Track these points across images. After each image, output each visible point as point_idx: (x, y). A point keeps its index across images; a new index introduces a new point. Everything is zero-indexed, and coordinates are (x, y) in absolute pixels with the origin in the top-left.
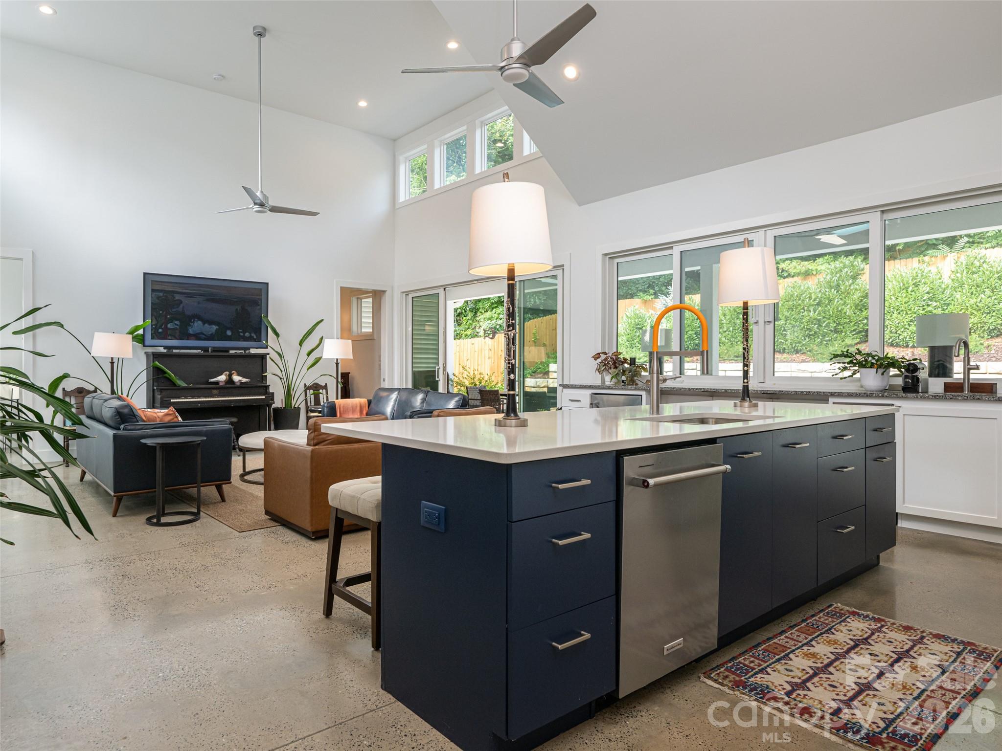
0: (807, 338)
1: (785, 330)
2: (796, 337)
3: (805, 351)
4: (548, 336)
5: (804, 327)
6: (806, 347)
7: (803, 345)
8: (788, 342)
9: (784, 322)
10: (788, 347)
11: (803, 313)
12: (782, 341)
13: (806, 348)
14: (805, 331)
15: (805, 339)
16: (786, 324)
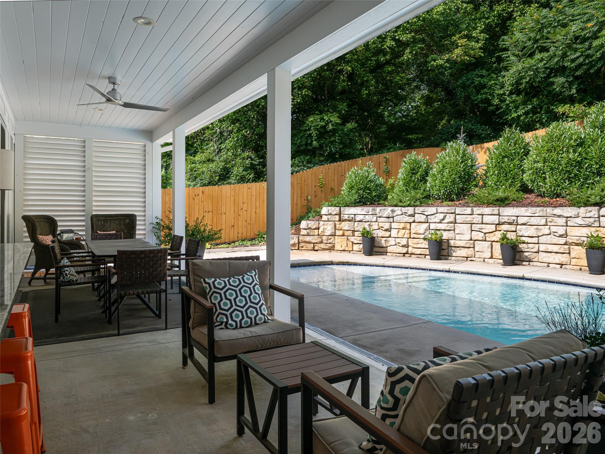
0: (567, 181)
1: (544, 173)
2: (555, 180)
3: (565, 195)
4: (336, 182)
5: (563, 169)
6: (566, 190)
7: (563, 188)
8: (548, 186)
9: (542, 165)
10: (547, 191)
11: (562, 154)
12: (542, 184)
13: (566, 192)
14: (565, 174)
15: (565, 182)
16: (544, 167)
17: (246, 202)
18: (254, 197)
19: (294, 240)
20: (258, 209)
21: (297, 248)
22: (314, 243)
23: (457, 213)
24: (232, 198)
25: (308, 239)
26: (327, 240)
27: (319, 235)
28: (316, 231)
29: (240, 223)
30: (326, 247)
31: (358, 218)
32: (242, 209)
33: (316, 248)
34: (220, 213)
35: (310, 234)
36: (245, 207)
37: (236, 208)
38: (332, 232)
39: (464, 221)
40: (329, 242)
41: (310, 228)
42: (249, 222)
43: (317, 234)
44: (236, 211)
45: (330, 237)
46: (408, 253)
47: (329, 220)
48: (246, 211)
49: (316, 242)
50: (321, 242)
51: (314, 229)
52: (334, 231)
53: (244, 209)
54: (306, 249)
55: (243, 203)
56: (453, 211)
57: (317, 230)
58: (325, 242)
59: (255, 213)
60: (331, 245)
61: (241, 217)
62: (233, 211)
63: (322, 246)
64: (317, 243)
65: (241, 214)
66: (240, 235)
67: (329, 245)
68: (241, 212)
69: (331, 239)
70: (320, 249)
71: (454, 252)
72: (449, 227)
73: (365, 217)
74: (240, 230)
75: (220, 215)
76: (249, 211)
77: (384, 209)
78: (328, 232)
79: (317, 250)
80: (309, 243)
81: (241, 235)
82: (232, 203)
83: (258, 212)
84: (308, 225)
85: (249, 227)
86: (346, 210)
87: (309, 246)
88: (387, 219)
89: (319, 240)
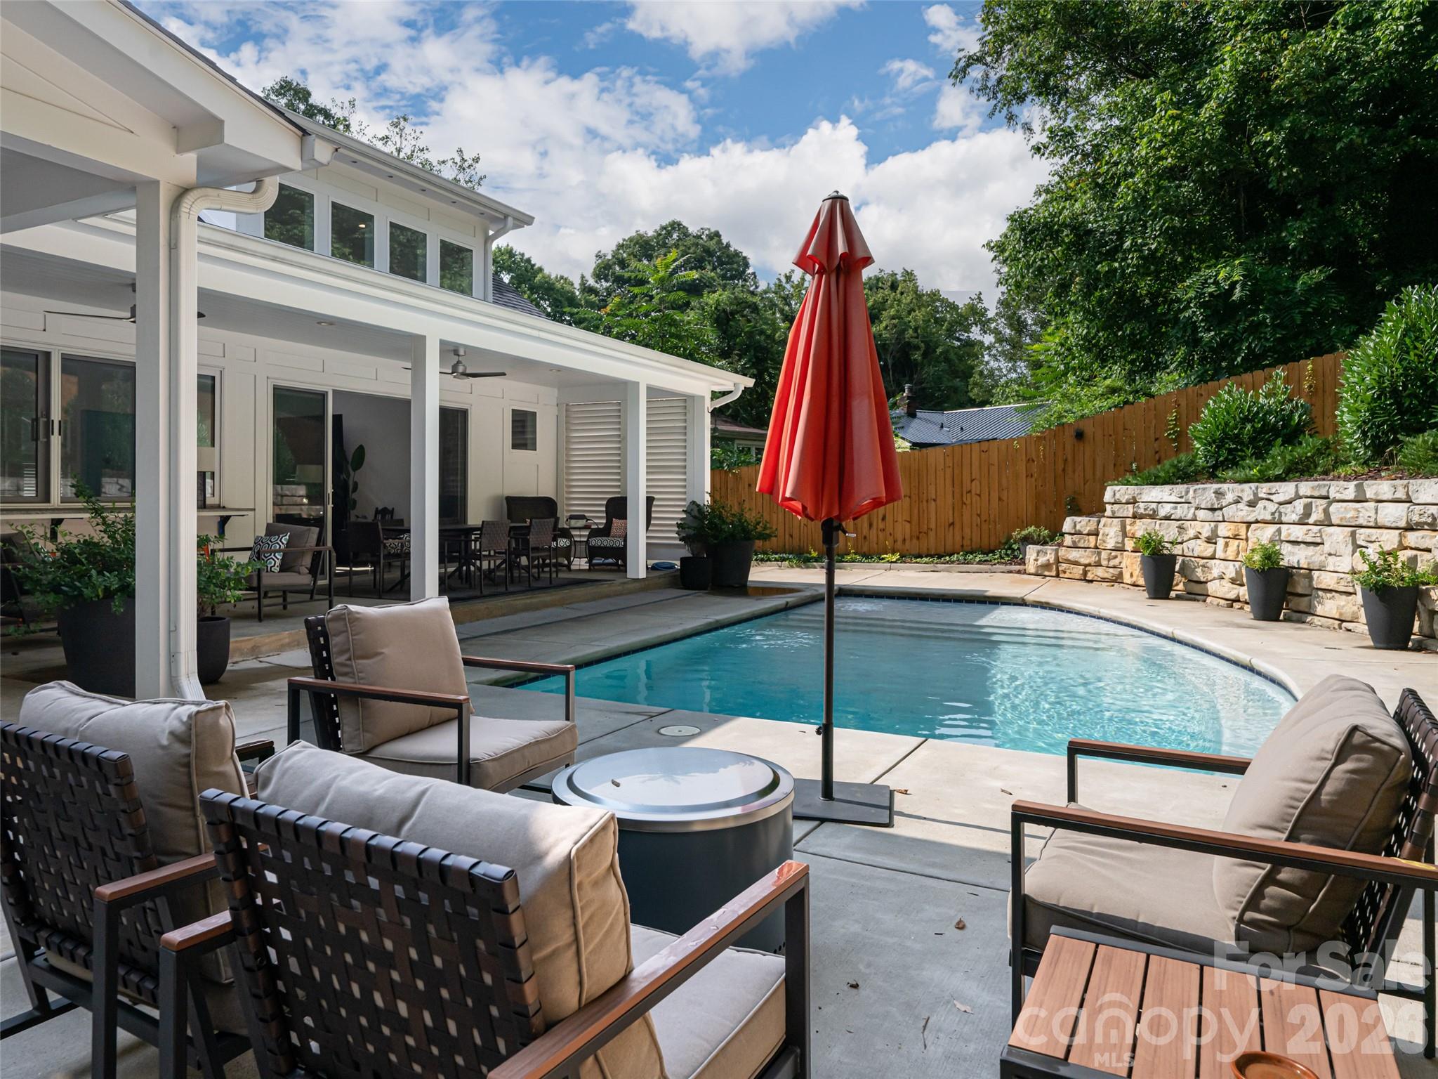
17: (978, 477)
18: (995, 468)
19: (1048, 557)
20: (1005, 493)
21: (1054, 573)
22: (1086, 566)
23: (1332, 495)
24: (949, 471)
25: (1074, 555)
26: (1109, 560)
27: (1096, 547)
28: (1092, 539)
29: (966, 518)
30: (1106, 575)
31: (1164, 510)
32: (970, 492)
33: (1090, 577)
34: (925, 499)
35: (1080, 545)
36: (975, 487)
37: (957, 490)
38: (1117, 543)
39: (1341, 519)
40: (1111, 564)
41: (1080, 533)
42: (984, 517)
43: (1092, 545)
44: (957, 496)
45: (1114, 553)
46: (1239, 601)
47: (1117, 515)
48: (979, 495)
49: (1087, 562)
50: (1098, 564)
51: (1088, 535)
52: (1120, 540)
53: (973, 492)
54: (1070, 576)
55: (972, 481)
56: (1324, 493)
57: (1094, 537)
58: (1104, 563)
59: (1000, 499)
60: (1116, 571)
61: (969, 507)
62: (951, 496)
63: (1100, 572)
64: (1089, 565)
65: (968, 502)
66: (967, 542)
67: (1111, 570)
68: (967, 499)
69: (1116, 557)
70: (1096, 578)
71: (1319, 603)
72: (1311, 534)
73: (1176, 508)
74: (967, 531)
75: (925, 503)
76: (985, 496)
77: (1204, 489)
78: (1111, 544)
79: (1091, 581)
80: (1077, 563)
81: (969, 542)
82: (949, 482)
83: (1005, 498)
84: (1075, 526)
85: (985, 527)
86: (1145, 491)
87: (1075, 571)
88: (1210, 513)
89: (1093, 559)
